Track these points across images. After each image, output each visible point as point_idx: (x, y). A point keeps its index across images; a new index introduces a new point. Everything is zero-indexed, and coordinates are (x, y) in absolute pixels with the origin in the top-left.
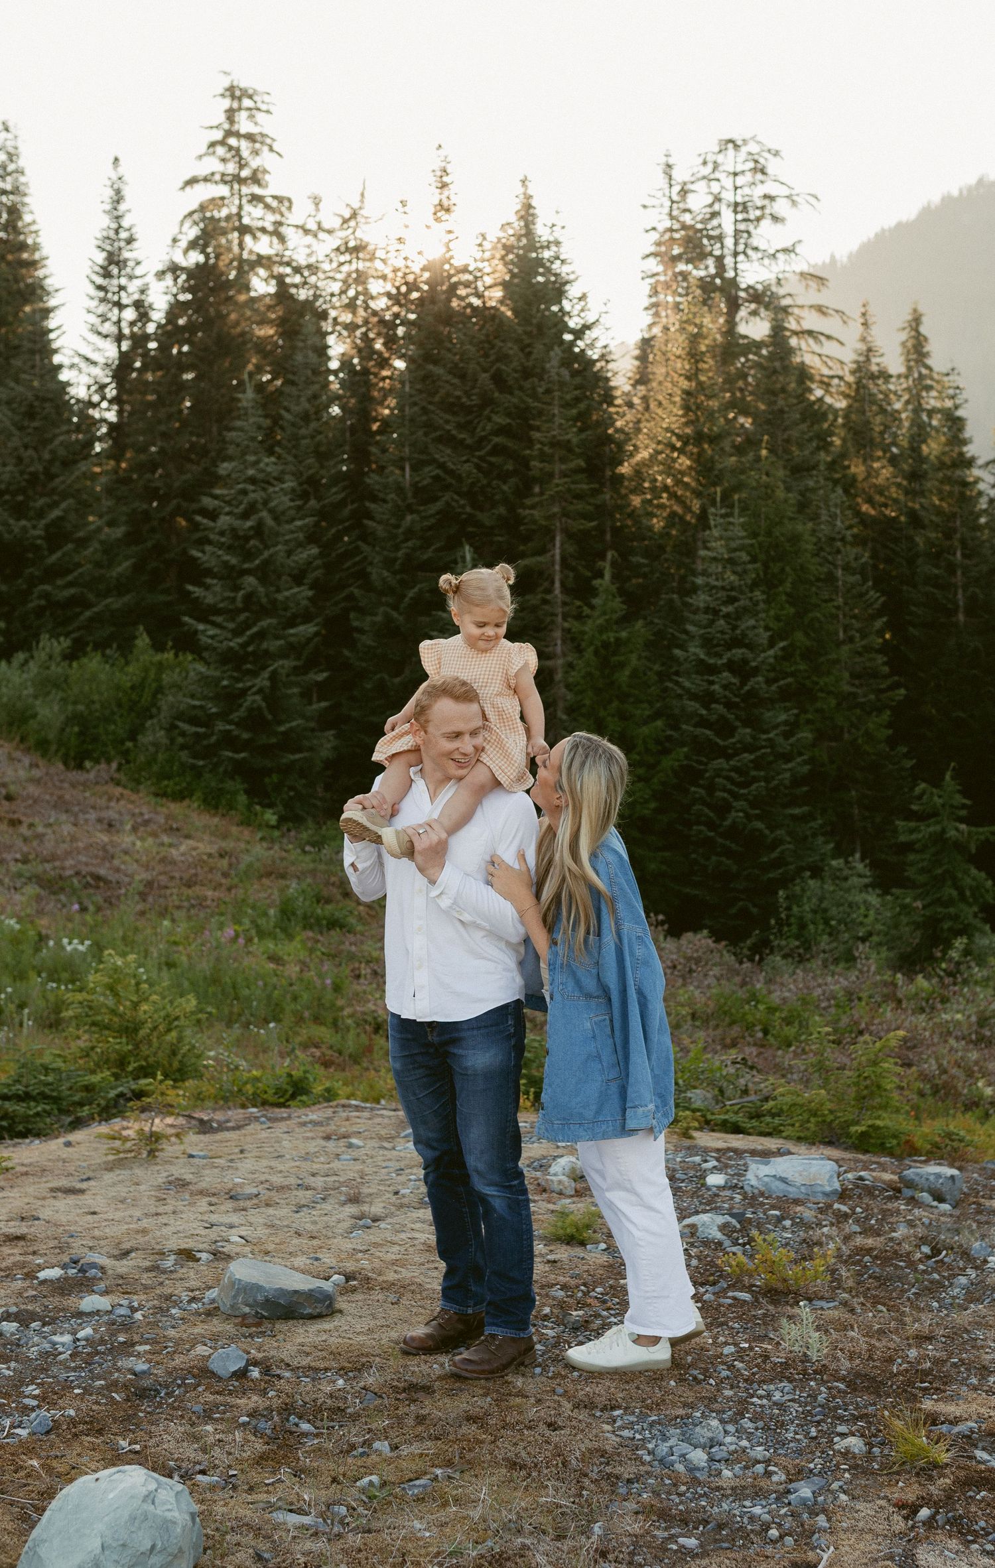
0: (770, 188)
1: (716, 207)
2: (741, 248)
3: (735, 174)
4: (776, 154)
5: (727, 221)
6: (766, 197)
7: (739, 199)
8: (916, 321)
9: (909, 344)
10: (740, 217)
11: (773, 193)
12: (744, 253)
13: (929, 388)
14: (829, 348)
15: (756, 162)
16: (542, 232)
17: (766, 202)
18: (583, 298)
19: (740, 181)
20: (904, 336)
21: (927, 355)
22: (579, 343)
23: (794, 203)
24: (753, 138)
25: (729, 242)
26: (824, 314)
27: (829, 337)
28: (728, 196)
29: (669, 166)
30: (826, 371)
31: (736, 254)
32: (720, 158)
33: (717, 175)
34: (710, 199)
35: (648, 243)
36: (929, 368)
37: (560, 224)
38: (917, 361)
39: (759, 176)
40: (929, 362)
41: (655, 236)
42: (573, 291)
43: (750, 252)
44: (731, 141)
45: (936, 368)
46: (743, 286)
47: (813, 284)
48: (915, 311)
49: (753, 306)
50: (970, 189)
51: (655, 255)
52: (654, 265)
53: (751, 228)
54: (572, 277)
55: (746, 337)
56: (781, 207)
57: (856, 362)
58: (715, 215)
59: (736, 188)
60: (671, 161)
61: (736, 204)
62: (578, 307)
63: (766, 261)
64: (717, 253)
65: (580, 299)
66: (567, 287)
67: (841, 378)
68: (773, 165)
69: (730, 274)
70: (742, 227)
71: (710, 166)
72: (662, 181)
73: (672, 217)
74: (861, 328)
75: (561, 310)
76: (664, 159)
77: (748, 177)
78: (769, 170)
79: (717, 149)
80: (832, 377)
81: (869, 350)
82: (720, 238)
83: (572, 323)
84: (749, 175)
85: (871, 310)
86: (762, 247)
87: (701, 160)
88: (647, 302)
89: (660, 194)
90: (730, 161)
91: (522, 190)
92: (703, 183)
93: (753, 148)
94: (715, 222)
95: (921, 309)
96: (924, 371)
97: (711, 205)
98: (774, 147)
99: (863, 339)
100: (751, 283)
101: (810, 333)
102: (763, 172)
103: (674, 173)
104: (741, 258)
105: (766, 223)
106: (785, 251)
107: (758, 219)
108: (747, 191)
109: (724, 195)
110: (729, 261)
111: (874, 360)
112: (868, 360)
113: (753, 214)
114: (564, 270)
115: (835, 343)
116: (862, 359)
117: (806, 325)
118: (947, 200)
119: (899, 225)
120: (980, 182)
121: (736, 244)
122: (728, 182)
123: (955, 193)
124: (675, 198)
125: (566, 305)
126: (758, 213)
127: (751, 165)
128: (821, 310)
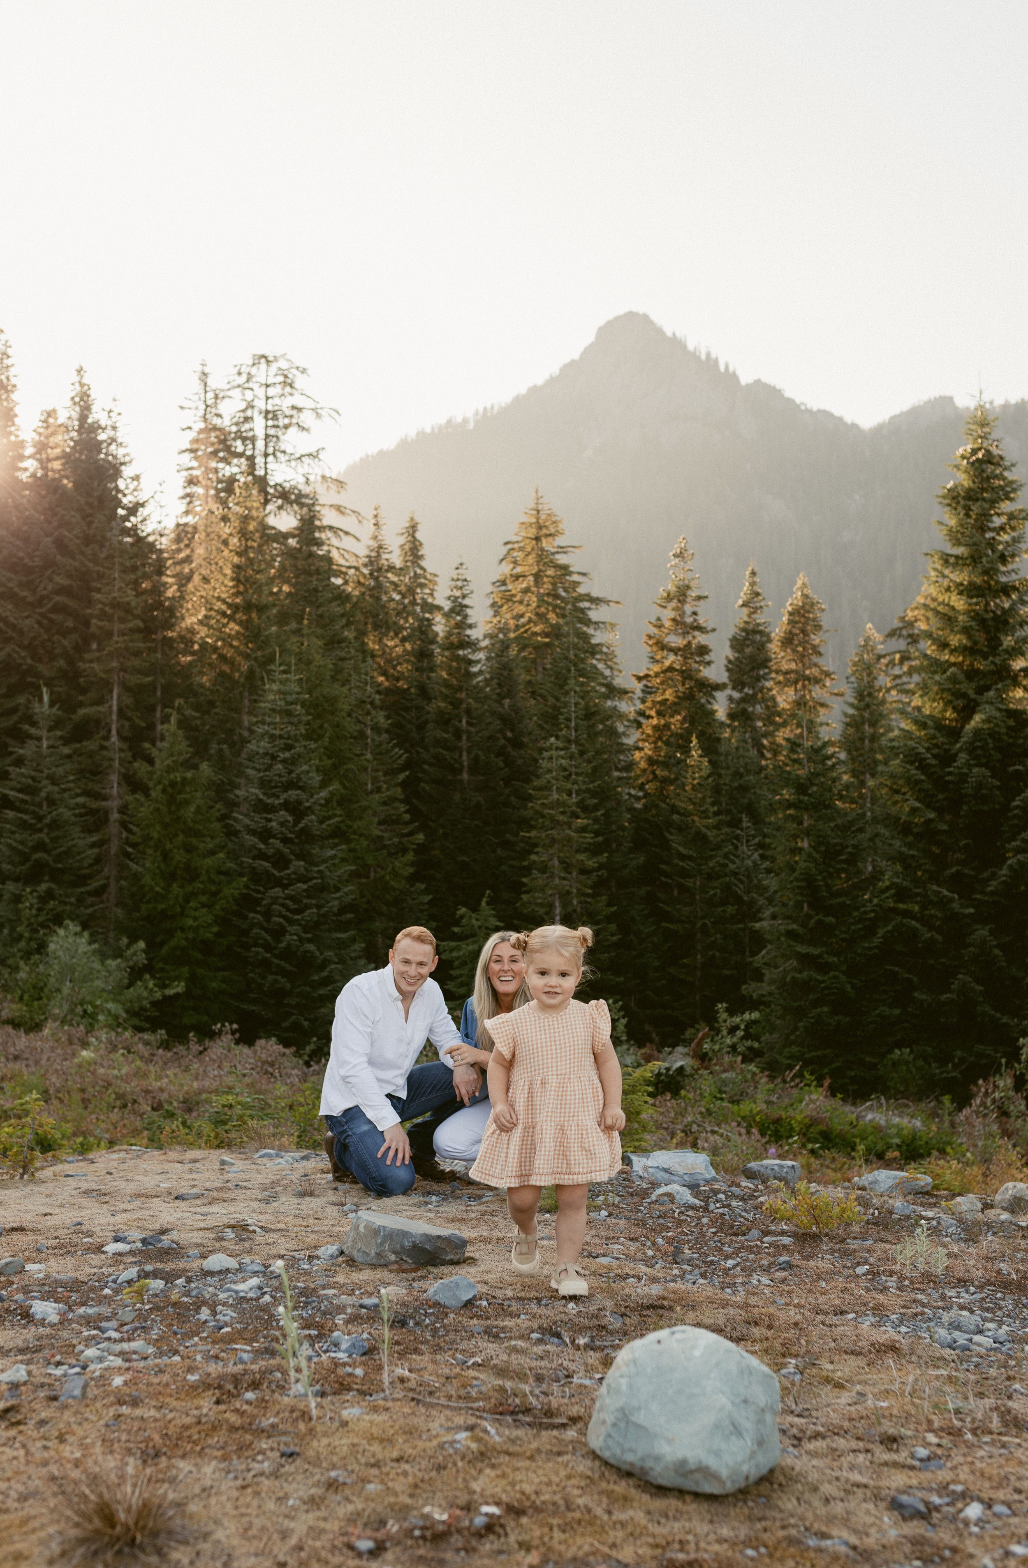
0: (298, 400)
1: (249, 413)
2: (270, 450)
3: (267, 386)
4: (304, 371)
5: (259, 427)
6: (294, 407)
7: (270, 408)
8: (413, 528)
9: (407, 547)
10: (270, 423)
11: (300, 406)
12: (274, 454)
13: (422, 586)
14: (347, 543)
15: (286, 376)
16: (98, 415)
17: (294, 412)
18: (136, 478)
19: (271, 392)
20: (402, 540)
21: (421, 557)
22: (132, 519)
23: (318, 415)
24: (284, 355)
25: (260, 444)
26: (342, 513)
27: (347, 533)
28: (260, 404)
29: (204, 374)
30: (342, 562)
31: (266, 455)
32: (254, 371)
33: (250, 385)
34: (243, 405)
35: (185, 440)
36: (422, 568)
37: (116, 410)
38: (413, 562)
39: (288, 389)
40: (423, 563)
41: (192, 435)
42: (127, 471)
43: (278, 454)
44: (263, 356)
45: (429, 570)
46: (272, 483)
47: (334, 487)
48: (412, 519)
49: (280, 502)
50: (440, 428)
51: (192, 451)
52: (187, 460)
53: (280, 434)
54: (127, 459)
55: (274, 528)
56: (306, 418)
57: (369, 556)
58: (247, 419)
59: (267, 398)
60: (206, 370)
61: (267, 412)
62: (132, 487)
63: (293, 463)
64: (249, 453)
65: (133, 479)
66: (123, 468)
67: (357, 569)
68: (300, 381)
69: (260, 472)
70: (272, 432)
71: (244, 377)
72: (198, 387)
73: (205, 420)
74: (373, 528)
75: (117, 487)
76: (200, 368)
77: (278, 390)
78: (296, 385)
79: (251, 362)
80: (350, 567)
81: (380, 547)
82: (253, 439)
83: (125, 501)
84: (279, 387)
85: (382, 513)
86: (289, 451)
87: (236, 370)
88: (182, 493)
89: (196, 398)
90: (261, 373)
91: (77, 379)
92: (238, 390)
93: (283, 364)
94: (247, 426)
95: (417, 519)
96: (419, 571)
97: (243, 411)
98: (302, 365)
99: (375, 538)
100: (279, 481)
101: (331, 528)
102: (291, 385)
103: (210, 381)
104: (270, 459)
105: (293, 430)
106: (310, 455)
107: (286, 427)
108: (277, 401)
109: (256, 403)
110: (259, 460)
111: (384, 556)
112: (379, 556)
113: (282, 422)
114: (120, 452)
115: (351, 539)
116: (373, 554)
117: (325, 522)
118: (421, 435)
119: (381, 453)
120: (449, 422)
121: (266, 446)
122: (260, 392)
123: (428, 430)
124: (209, 403)
125: (121, 484)
126: (287, 421)
127: (281, 379)
128: (339, 509)
